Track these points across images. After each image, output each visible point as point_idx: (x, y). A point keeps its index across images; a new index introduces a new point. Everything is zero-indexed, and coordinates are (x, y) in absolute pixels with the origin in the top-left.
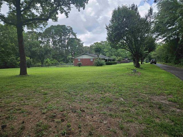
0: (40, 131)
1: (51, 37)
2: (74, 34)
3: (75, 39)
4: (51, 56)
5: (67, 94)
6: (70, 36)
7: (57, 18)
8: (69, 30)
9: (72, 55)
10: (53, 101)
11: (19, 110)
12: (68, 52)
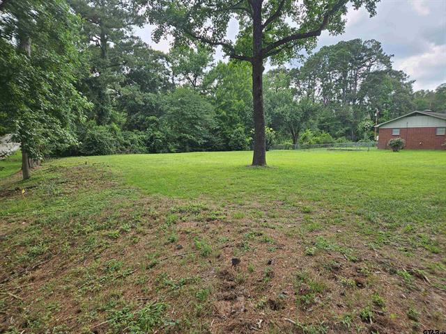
0: (307, 292)
1: (320, 76)
2: (386, 60)
3: (385, 72)
4: (317, 123)
5: (364, 222)
6: (372, 67)
7: (343, 23)
8: (370, 49)
9: (373, 118)
10: (327, 232)
11: (259, 235)
12: (360, 112)
